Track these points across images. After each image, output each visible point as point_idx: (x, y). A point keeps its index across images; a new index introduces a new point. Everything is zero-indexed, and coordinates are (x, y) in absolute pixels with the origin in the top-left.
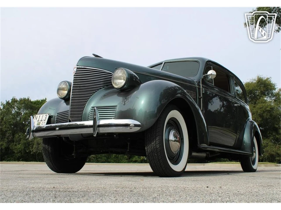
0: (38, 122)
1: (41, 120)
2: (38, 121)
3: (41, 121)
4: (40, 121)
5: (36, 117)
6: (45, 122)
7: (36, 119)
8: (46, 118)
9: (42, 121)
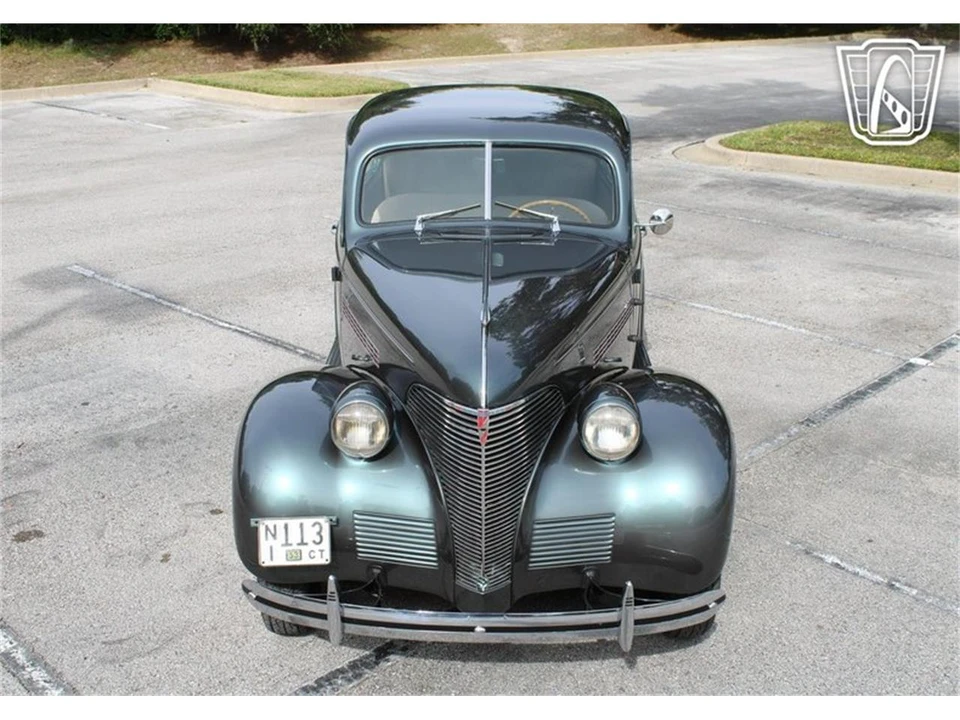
0: (290, 548)
1: (299, 541)
2: (287, 544)
3: (299, 544)
4: (295, 547)
5: (267, 529)
6: (322, 551)
7: (274, 536)
8: (319, 533)
9: (302, 543)
